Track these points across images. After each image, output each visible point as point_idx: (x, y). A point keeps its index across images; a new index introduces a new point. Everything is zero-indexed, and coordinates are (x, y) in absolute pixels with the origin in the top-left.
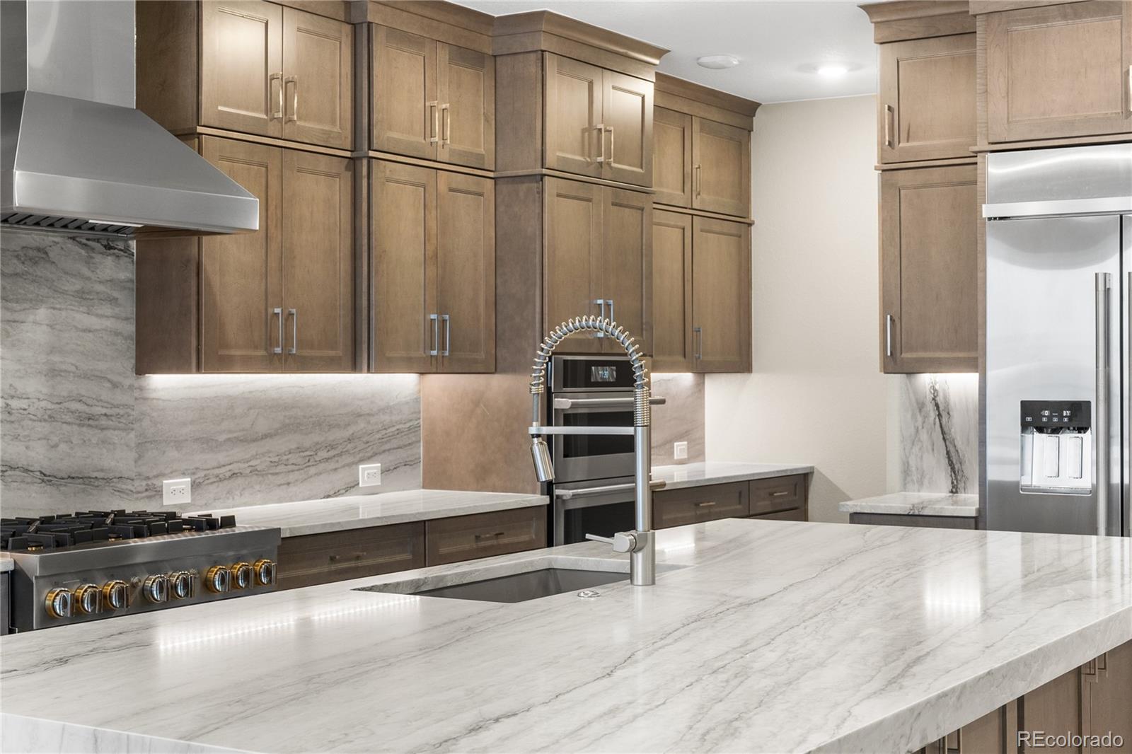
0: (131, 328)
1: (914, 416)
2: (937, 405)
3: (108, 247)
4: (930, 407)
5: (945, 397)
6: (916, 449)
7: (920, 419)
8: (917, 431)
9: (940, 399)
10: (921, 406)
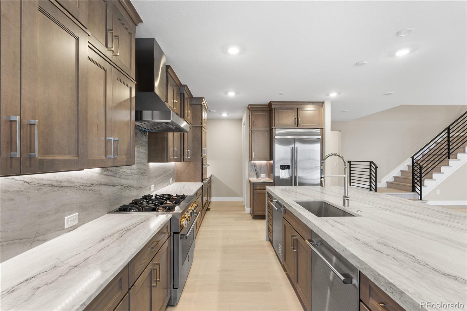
0: (147, 152)
1: (251, 167)
2: (254, 165)
3: (145, 134)
4: (253, 166)
5: (256, 164)
6: (251, 172)
7: (252, 167)
8: (251, 169)
9: (255, 164)
10: (252, 166)
